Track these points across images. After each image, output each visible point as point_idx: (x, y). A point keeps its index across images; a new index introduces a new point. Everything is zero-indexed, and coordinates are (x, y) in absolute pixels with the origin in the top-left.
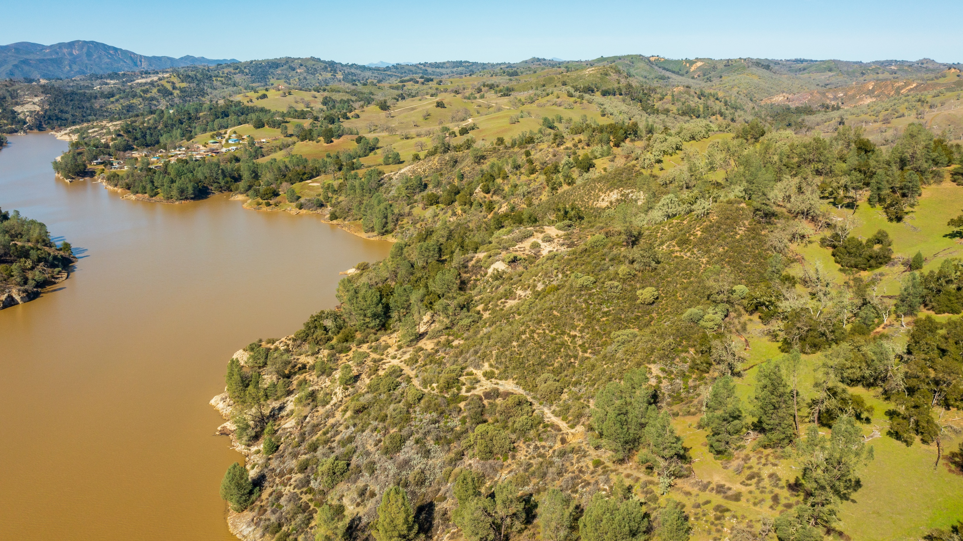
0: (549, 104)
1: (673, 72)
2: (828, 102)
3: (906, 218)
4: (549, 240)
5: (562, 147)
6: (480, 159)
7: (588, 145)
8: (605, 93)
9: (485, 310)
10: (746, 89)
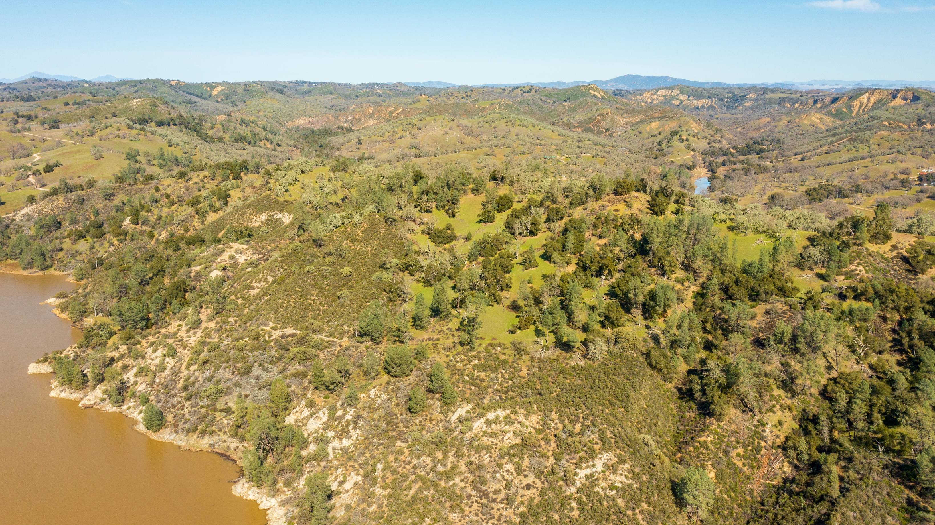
0: (111, 136)
1: (197, 96)
2: (342, 124)
3: (456, 215)
4: (240, 252)
5: (191, 183)
6: (109, 196)
7: (213, 180)
8: (160, 124)
9: (237, 298)
10: (271, 113)
